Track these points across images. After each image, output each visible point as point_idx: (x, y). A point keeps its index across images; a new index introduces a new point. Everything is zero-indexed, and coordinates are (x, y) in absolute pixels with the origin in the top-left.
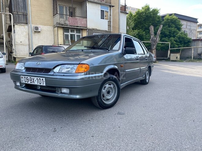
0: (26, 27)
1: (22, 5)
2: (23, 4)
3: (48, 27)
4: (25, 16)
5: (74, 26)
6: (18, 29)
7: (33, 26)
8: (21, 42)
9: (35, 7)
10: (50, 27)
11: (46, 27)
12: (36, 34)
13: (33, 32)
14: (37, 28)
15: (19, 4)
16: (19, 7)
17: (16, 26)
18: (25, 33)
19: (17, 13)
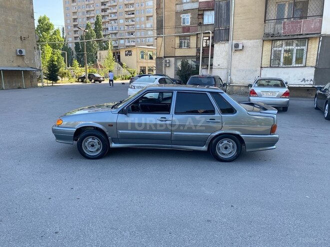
0: (227, 45)
1: (225, 17)
2: (227, 15)
3: (255, 41)
4: (227, 30)
5: (294, 35)
6: (217, 48)
7: (234, 42)
8: (219, 65)
9: (240, 15)
10: (257, 40)
11: (252, 41)
12: (238, 53)
13: (233, 51)
14: (237, 46)
15: (221, 17)
16: (221, 21)
17: (215, 45)
18: (224, 53)
19: (218, 29)
